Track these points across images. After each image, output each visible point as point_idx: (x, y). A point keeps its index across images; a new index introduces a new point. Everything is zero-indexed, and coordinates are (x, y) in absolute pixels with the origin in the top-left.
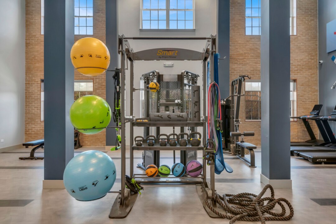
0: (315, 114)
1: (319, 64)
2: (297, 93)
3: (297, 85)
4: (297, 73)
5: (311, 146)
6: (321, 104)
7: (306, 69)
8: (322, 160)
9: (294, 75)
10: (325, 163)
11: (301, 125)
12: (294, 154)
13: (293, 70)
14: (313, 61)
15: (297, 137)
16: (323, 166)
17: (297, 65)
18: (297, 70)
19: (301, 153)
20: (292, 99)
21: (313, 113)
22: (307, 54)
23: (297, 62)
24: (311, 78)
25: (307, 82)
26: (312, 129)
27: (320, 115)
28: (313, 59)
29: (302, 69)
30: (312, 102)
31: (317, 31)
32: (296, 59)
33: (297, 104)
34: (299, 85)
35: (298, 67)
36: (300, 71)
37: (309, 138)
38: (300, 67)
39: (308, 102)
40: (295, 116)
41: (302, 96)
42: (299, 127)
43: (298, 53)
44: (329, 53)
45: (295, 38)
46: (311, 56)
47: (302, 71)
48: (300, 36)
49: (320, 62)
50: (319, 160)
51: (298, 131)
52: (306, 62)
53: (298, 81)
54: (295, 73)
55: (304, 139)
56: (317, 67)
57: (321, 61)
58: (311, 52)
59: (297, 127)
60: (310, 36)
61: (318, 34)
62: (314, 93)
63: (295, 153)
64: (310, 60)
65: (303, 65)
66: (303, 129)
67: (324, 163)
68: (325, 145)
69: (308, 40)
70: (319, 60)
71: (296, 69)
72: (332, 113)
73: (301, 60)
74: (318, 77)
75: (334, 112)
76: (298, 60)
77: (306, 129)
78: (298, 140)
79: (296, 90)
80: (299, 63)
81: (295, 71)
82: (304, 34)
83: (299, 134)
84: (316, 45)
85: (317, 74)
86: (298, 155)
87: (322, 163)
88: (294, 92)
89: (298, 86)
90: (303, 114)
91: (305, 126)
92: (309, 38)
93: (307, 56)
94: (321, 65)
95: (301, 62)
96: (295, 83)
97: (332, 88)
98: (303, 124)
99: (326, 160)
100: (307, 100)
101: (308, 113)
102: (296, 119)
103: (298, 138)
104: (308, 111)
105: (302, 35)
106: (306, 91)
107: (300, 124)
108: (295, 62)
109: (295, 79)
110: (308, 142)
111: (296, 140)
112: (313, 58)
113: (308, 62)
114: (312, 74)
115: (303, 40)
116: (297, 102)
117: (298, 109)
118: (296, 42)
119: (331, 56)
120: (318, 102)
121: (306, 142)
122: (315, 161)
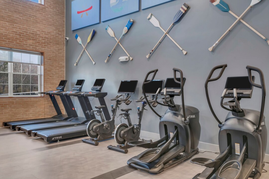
0: (60, 90)
1: (66, 40)
2: (44, 67)
3: (45, 58)
4: (44, 45)
5: (55, 121)
6: (66, 80)
7: (54, 43)
8: (57, 138)
9: (42, 47)
10: (61, 140)
11: (48, 101)
12: (31, 134)
13: (41, 42)
14: (60, 36)
15: (43, 114)
16: (58, 144)
17: (45, 38)
18: (44, 43)
19: (39, 133)
20: (40, 74)
21: (59, 89)
22: (54, 28)
23: (45, 34)
24: (58, 53)
25: (54, 56)
26: (58, 104)
27: (65, 90)
28: (60, 35)
29: (50, 43)
30: (59, 77)
31: (64, 7)
32: (44, 30)
33: (44, 79)
34: (47, 59)
35: (45, 40)
36: (47, 44)
37: (55, 113)
38: (47, 40)
39: (55, 77)
40: (43, 91)
41: (49, 71)
42: (46, 103)
43: (45, 25)
44: (74, 31)
45: (43, 8)
46: (58, 31)
47: (50, 44)
48: (47, 7)
49: (66, 39)
50: (54, 138)
51: (45, 107)
52: (54, 36)
53: (45, 54)
54: (43, 45)
55: (50, 115)
56: (64, 44)
57: (68, 38)
58: (58, 27)
59: (44, 103)
60: (58, 10)
61: (65, 10)
62: (61, 68)
63: (33, 133)
64: (57, 35)
65: (50, 39)
66: (50, 104)
67: (59, 141)
68: (67, 119)
69: (56, 14)
70: (66, 37)
71: (43, 41)
72: (73, 89)
73: (49, 33)
74: (65, 53)
75: (76, 87)
76: (45, 32)
77: (52, 105)
78: (45, 116)
79: (43, 64)
80: (47, 36)
81: (42, 43)
82: (52, 7)
83: (46, 110)
84: (64, 21)
85: (64, 50)
86: (35, 135)
87: (58, 141)
88: (41, 66)
89: (45, 60)
90: (50, 89)
91: (51, 102)
92: (56, 12)
93: (54, 30)
94: (67, 41)
95: (48, 35)
96: (43, 57)
97: (75, 65)
98: (50, 99)
99: (61, 137)
100: (54, 75)
101: (55, 88)
102: (43, 95)
103: (45, 114)
104: (55, 86)
105: (50, 6)
106: (53, 66)
107: (47, 99)
108: (43, 34)
109: (42, 52)
110: (54, 118)
111: (43, 116)
112: (60, 33)
113: (56, 36)
114: (59, 50)
115: (50, 12)
116: (44, 77)
117: (45, 84)
118: (44, 12)
119: (75, 34)
120: (64, 78)
121: (52, 118)
122: (51, 140)
